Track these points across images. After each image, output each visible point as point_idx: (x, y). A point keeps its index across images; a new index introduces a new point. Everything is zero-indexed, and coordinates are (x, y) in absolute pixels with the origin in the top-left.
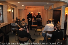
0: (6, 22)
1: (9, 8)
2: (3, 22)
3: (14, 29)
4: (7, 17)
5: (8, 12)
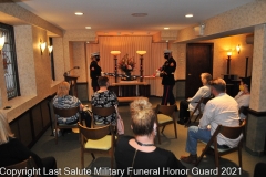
0: (30, 95)
1: (40, 37)
2: (19, 95)
3: (65, 120)
4: (33, 72)
5: (35, 52)
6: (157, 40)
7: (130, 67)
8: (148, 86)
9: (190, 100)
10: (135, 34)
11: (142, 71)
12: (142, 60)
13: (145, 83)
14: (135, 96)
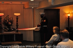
6: (26, 7)
7: (10, 23)
8: (22, 35)
9: (47, 42)
10: (13, 3)
11: (17, 26)
12: (17, 19)
13: (19, 33)
14: (14, 41)
